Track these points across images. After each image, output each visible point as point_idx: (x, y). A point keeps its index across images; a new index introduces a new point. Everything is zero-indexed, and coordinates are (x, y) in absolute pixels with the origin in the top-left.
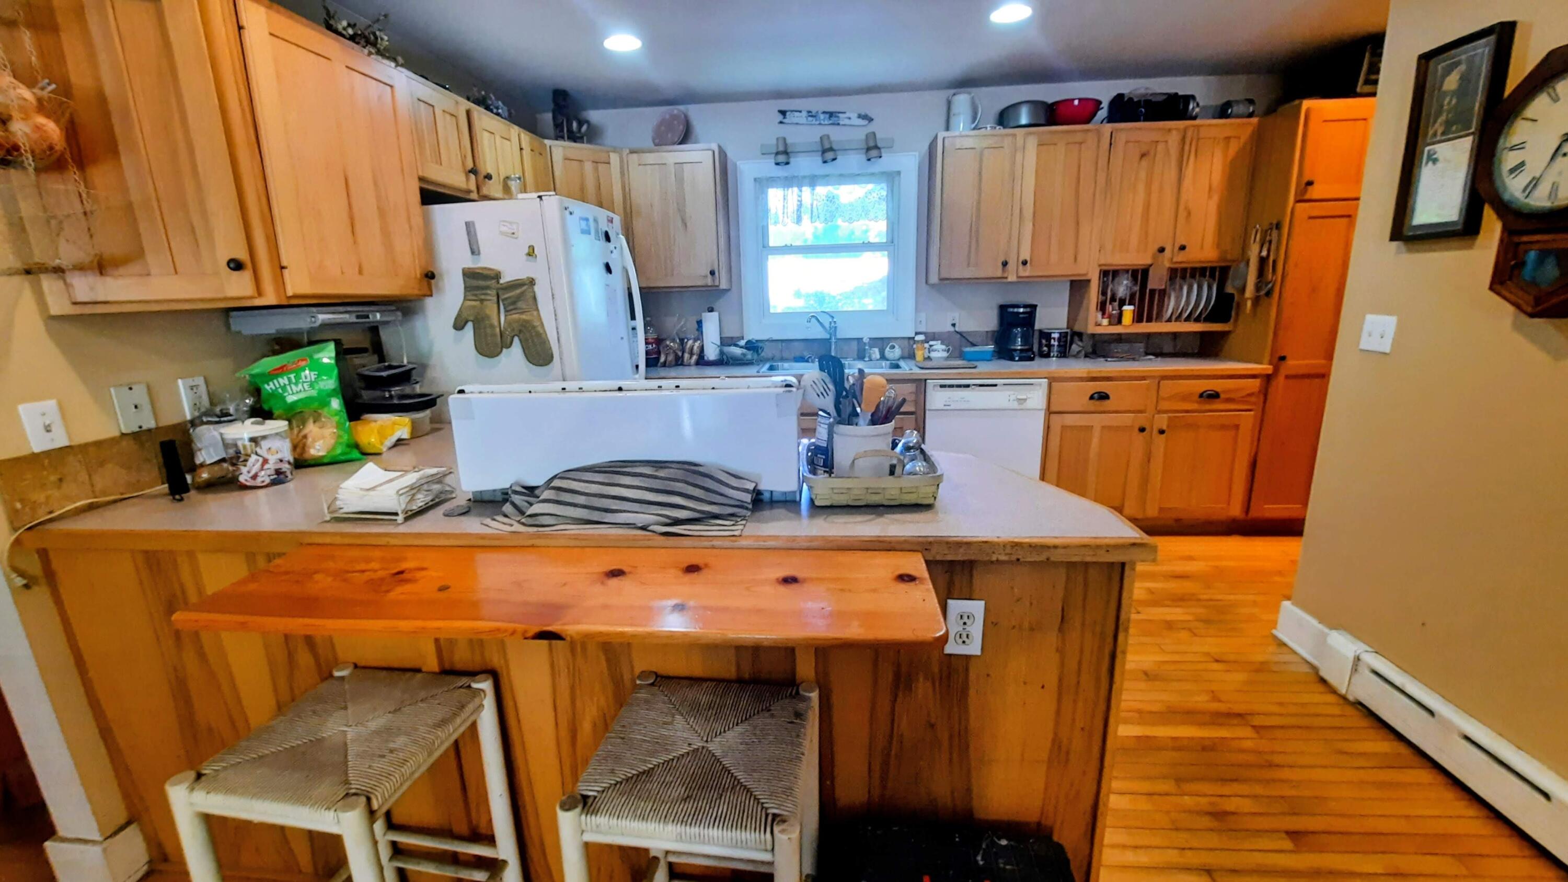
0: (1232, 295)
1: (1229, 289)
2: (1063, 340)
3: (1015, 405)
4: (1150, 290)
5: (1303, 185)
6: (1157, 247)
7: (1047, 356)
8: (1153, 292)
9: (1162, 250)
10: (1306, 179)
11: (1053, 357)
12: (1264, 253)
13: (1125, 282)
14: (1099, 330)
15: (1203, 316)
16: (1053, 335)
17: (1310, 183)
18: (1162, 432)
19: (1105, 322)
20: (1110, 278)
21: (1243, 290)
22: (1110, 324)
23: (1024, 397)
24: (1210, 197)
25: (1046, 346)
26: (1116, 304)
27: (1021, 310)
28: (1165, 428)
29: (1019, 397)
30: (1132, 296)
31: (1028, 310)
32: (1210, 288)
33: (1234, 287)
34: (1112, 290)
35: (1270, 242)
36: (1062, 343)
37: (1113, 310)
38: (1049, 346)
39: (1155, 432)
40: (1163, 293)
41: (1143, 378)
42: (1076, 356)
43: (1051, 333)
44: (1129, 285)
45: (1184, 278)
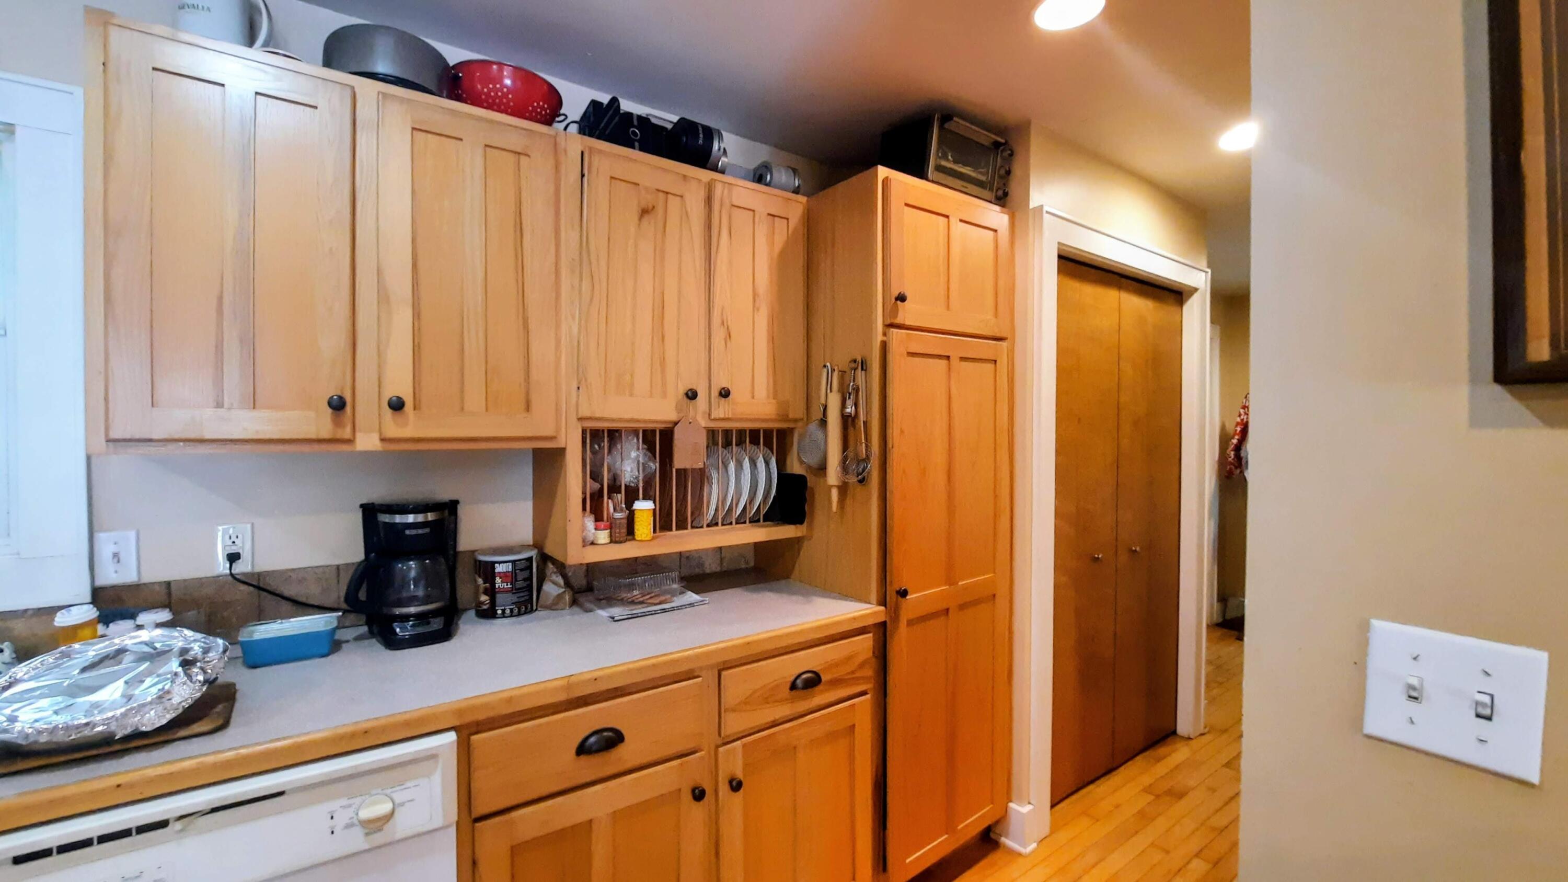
0: (801, 480)
1: (795, 467)
2: (521, 576)
3: (357, 841)
4: (677, 470)
5: (893, 300)
6: (682, 390)
7: (488, 614)
8: (682, 473)
9: (692, 395)
10: (895, 293)
11: (504, 616)
12: (850, 409)
13: (633, 454)
14: (593, 556)
15: (763, 512)
16: (499, 569)
17: (902, 298)
18: (736, 785)
19: (603, 536)
20: (606, 444)
21: (822, 469)
22: (613, 541)
23: (384, 808)
24: (755, 309)
25: (486, 592)
26: (621, 497)
27: (411, 518)
28: (740, 775)
29: (365, 814)
30: (648, 482)
31: (430, 516)
32: (767, 464)
33: (802, 462)
34: (609, 470)
35: (857, 390)
36: (520, 584)
37: (615, 509)
38: (492, 592)
39: (724, 788)
40: (701, 476)
41: (689, 675)
42: (553, 606)
43: (493, 563)
44: (641, 460)
45: (727, 444)
